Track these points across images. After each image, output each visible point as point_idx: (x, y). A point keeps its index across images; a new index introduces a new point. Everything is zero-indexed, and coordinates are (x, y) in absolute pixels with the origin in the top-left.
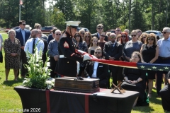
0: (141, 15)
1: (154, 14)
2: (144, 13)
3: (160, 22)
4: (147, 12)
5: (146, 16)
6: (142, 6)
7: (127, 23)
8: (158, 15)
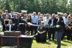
0: (9, 6)
1: (15, 5)
2: (10, 5)
3: (17, 9)
4: (12, 4)
5: (11, 6)
6: (9, 2)
7: (3, 9)
8: (16, 6)
